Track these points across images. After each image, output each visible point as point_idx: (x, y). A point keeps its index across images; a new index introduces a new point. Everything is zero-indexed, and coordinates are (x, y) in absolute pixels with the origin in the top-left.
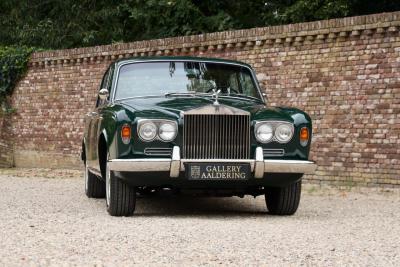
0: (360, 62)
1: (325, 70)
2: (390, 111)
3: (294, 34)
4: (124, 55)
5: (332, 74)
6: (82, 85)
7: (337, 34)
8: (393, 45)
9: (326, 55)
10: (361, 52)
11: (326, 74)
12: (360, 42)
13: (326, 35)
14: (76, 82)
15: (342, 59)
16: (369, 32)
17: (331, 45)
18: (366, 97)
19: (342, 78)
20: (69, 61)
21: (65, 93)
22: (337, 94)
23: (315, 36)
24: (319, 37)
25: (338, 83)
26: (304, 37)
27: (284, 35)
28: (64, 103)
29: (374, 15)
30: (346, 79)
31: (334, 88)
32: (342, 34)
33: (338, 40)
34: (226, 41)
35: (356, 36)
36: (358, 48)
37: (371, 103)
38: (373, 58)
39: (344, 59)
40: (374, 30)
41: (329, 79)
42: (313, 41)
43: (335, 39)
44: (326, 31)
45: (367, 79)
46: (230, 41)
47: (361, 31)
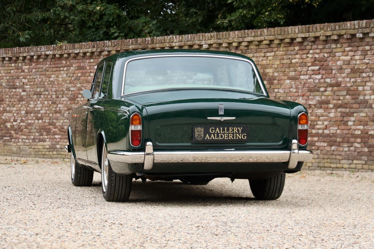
0: (303, 64)
1: (269, 71)
2: (331, 106)
3: (241, 40)
4: (69, 54)
5: (276, 74)
6: (23, 80)
7: (281, 40)
8: (334, 50)
9: (270, 58)
10: (304, 56)
11: (271, 74)
12: (303, 47)
13: (271, 41)
14: (18, 78)
15: (285, 61)
16: (313, 39)
17: (275, 49)
18: (308, 94)
19: (286, 77)
20: (10, 59)
21: (5, 88)
22: (281, 91)
23: (260, 42)
24: (264, 42)
25: (282, 82)
26: (250, 42)
27: (230, 40)
28: (4, 97)
29: (317, 25)
30: (290, 78)
31: (279, 86)
32: (287, 40)
33: (282, 45)
34: (174, 44)
35: (299, 42)
36: (301, 52)
37: (314, 99)
38: (315, 61)
39: (288, 61)
40: (317, 38)
41: (274, 78)
42: (258, 45)
43: (280, 44)
44: (271, 38)
45: (310, 79)
46: (177, 44)
47: (304, 39)
